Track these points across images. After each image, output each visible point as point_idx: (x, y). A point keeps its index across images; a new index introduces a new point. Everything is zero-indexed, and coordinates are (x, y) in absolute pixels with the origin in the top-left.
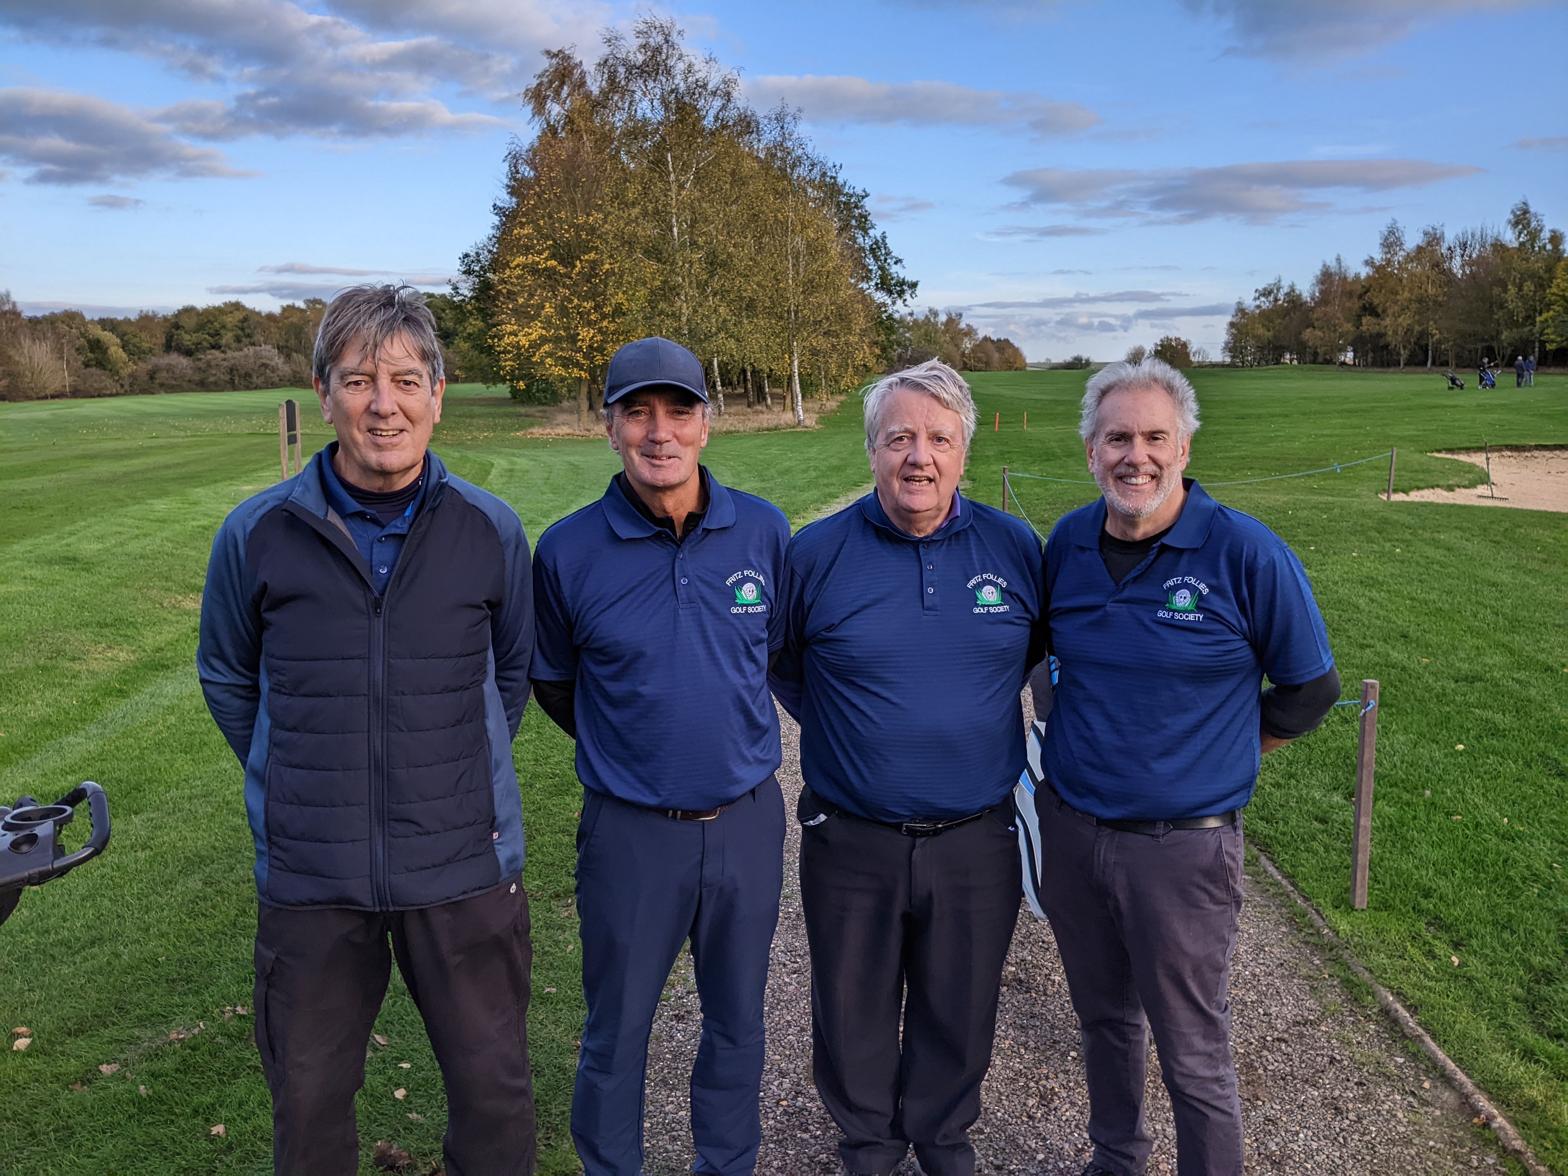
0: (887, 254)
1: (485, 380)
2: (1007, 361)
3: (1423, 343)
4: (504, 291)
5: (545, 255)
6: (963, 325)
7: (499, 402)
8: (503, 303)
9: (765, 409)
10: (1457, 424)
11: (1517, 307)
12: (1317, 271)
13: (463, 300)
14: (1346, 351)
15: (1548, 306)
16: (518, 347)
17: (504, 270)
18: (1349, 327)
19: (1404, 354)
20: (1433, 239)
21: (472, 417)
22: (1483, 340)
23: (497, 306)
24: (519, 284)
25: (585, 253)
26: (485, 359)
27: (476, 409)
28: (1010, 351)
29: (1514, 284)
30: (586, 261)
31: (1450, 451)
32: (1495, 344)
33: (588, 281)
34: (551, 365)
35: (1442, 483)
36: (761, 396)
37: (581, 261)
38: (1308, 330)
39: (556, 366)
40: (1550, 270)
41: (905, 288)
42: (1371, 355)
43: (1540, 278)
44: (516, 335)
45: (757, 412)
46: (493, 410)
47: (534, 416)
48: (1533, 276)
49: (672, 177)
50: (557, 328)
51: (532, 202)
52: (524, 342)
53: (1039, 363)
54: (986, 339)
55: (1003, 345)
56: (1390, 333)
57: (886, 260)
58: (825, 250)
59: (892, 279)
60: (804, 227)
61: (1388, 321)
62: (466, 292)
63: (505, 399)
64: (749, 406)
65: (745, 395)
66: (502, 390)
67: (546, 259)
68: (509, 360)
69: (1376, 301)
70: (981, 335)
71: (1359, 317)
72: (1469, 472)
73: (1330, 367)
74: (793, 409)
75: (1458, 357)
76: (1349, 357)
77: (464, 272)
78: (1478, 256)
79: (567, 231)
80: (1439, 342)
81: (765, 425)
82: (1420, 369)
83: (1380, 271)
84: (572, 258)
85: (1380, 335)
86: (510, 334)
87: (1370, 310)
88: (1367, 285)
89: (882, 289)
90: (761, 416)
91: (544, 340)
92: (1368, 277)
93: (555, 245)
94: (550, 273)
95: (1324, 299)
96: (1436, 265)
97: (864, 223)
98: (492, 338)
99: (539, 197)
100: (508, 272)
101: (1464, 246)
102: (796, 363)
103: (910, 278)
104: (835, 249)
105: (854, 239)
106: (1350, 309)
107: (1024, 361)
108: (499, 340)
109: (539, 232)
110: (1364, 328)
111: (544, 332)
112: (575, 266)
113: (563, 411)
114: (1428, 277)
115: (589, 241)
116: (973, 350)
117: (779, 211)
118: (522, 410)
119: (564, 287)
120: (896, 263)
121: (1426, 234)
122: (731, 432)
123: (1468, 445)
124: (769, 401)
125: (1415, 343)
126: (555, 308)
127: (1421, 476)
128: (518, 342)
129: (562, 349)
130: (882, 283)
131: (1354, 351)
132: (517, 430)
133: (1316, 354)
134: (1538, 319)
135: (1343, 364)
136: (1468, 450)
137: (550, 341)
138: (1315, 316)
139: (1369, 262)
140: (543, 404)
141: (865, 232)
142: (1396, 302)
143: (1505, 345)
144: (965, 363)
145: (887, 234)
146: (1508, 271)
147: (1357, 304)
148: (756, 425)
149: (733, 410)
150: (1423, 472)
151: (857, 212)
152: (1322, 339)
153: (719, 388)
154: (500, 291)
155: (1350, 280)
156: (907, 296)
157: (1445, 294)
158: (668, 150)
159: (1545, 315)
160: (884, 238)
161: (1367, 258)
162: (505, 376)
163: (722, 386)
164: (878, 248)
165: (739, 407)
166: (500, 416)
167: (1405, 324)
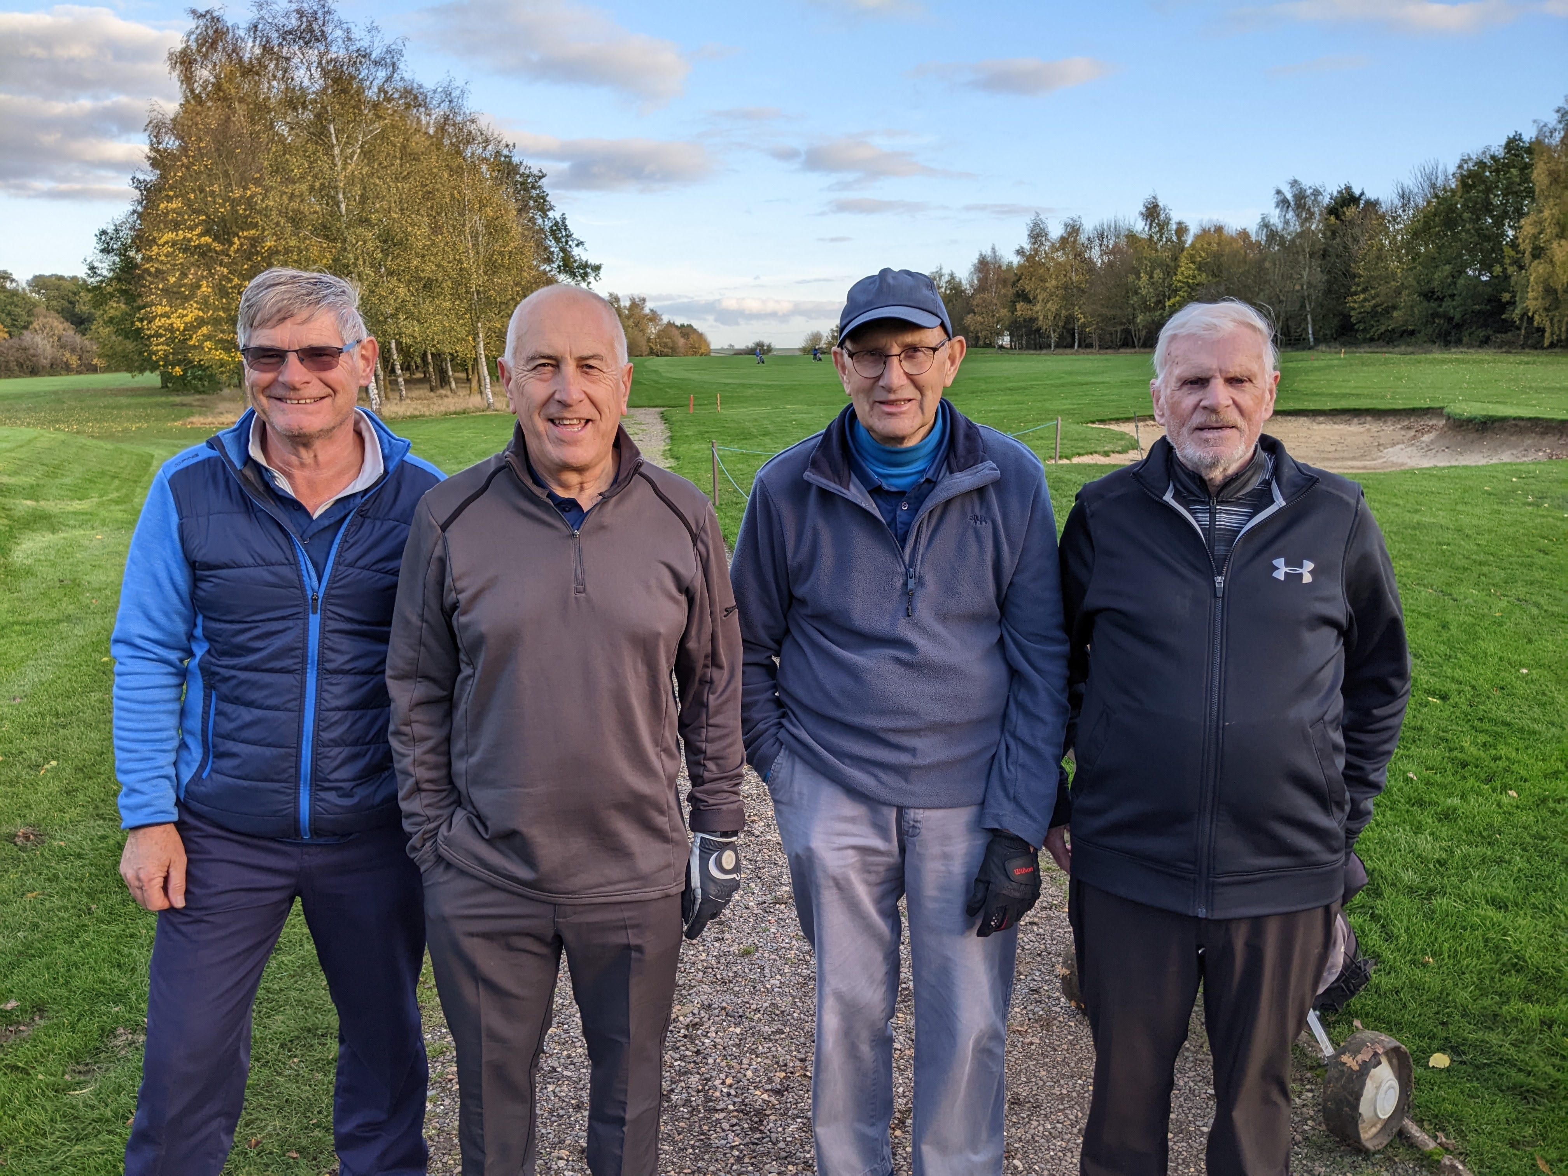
0: (569, 236)
1: (129, 369)
2: (693, 347)
3: (1071, 326)
4: (153, 270)
5: (198, 230)
6: (647, 311)
7: (149, 392)
8: (151, 283)
9: (449, 393)
10: (1106, 398)
11: (1149, 292)
12: (975, 259)
13: (102, 282)
14: (1003, 335)
15: (1175, 291)
16: (171, 329)
17: (151, 247)
18: (1004, 312)
19: (1054, 337)
20: (1073, 230)
21: (120, 408)
22: (1122, 324)
23: (144, 286)
24: (168, 262)
25: (243, 230)
26: (130, 345)
27: (124, 400)
28: (693, 337)
29: (1146, 272)
30: (245, 238)
31: (1102, 421)
32: (1132, 327)
33: (249, 259)
34: (210, 349)
35: (1098, 449)
36: (444, 380)
37: (239, 238)
38: (970, 316)
39: (217, 350)
40: (1175, 259)
41: (589, 270)
42: (1025, 338)
43: (1168, 266)
44: (169, 317)
45: (441, 397)
46: (142, 400)
47: (191, 405)
48: (1162, 264)
49: (337, 151)
50: (216, 309)
51: (180, 174)
52: (179, 324)
53: (722, 349)
54: (670, 325)
55: (687, 331)
56: (1041, 318)
57: (567, 242)
58: (504, 230)
59: (575, 261)
60: (482, 206)
61: (1038, 307)
62: (105, 273)
63: (155, 389)
64: (432, 390)
65: (425, 380)
66: (152, 379)
67: (200, 235)
68: (162, 344)
69: (1028, 289)
70: (665, 319)
71: (1014, 303)
72: (1121, 439)
73: (990, 350)
74: (481, 393)
75: (1101, 339)
76: (1006, 340)
77: (102, 251)
78: (1114, 247)
79: (222, 206)
80: (1084, 326)
81: (452, 409)
82: (1068, 351)
83: (1030, 259)
84: (228, 234)
85: (1033, 320)
86: (162, 316)
87: (1023, 296)
88: (1019, 273)
89: (566, 272)
90: (446, 400)
91: (201, 322)
92: (1020, 266)
93: (209, 221)
94: (203, 252)
95: (982, 286)
96: (1078, 255)
97: (543, 206)
98: (141, 320)
99: (188, 168)
100: (155, 248)
101: (1101, 236)
102: (482, 345)
103: (593, 261)
104: (516, 230)
105: (532, 220)
106: (1005, 296)
107: (708, 345)
108: (150, 322)
109: (189, 206)
110: (1019, 313)
111: (201, 314)
112: (231, 244)
113: (224, 399)
114: (1072, 266)
115: (247, 217)
116: (659, 336)
117: (455, 188)
118: (178, 399)
119: (221, 265)
120: (577, 245)
121: (1066, 225)
122: (416, 417)
123: (1117, 416)
124: (453, 385)
125: (1063, 327)
126: (213, 287)
127: (1080, 444)
128: (171, 324)
129: (223, 332)
130: (565, 265)
131: (1011, 335)
132: (174, 420)
133: (977, 338)
134: (1167, 304)
135: (1001, 347)
136: (1117, 420)
137: (208, 323)
138: (975, 303)
139: (1020, 252)
140: (200, 393)
141: (545, 215)
142: (1045, 289)
143: (1140, 327)
144: (651, 349)
145: (566, 216)
146: (1139, 259)
147: (1011, 291)
148: (443, 409)
149: (415, 393)
150: (1082, 440)
151: (534, 193)
152: (982, 324)
153: (399, 372)
154: (147, 270)
155: (1004, 268)
156: (591, 279)
157: (1086, 281)
158: (330, 122)
159: (1172, 301)
160: (564, 219)
161: (1018, 248)
162: (157, 362)
163: (402, 369)
164: (559, 230)
165: (421, 392)
166: (152, 406)
167: (1053, 309)
